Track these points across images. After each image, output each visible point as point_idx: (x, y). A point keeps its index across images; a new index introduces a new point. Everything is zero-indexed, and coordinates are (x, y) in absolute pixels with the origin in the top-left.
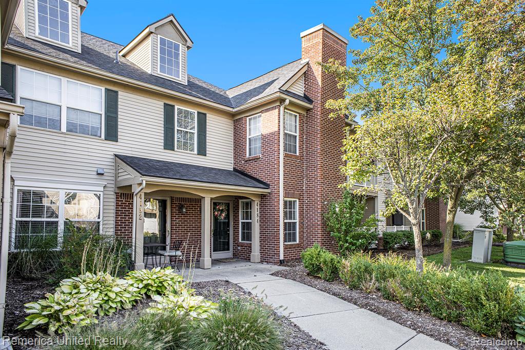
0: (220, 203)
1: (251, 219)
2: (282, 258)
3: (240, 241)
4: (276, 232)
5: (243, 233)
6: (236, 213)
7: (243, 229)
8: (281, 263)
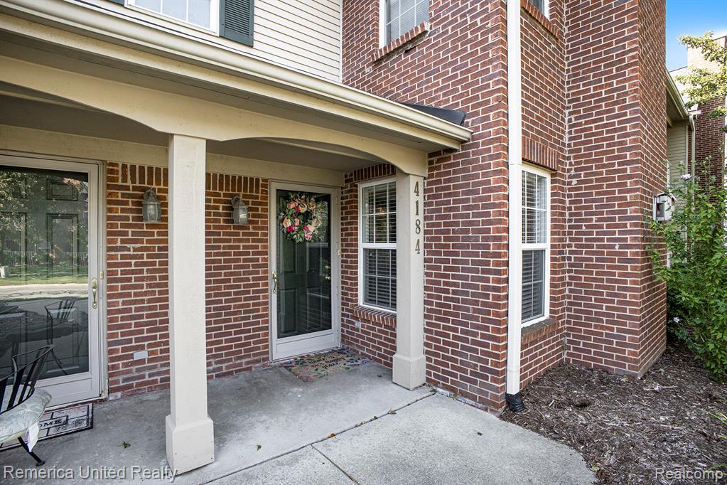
0: (302, 193)
1: (393, 240)
2: (513, 387)
3: (361, 302)
4: (495, 289)
5: (370, 282)
6: (350, 223)
7: (370, 268)
8: (512, 408)
